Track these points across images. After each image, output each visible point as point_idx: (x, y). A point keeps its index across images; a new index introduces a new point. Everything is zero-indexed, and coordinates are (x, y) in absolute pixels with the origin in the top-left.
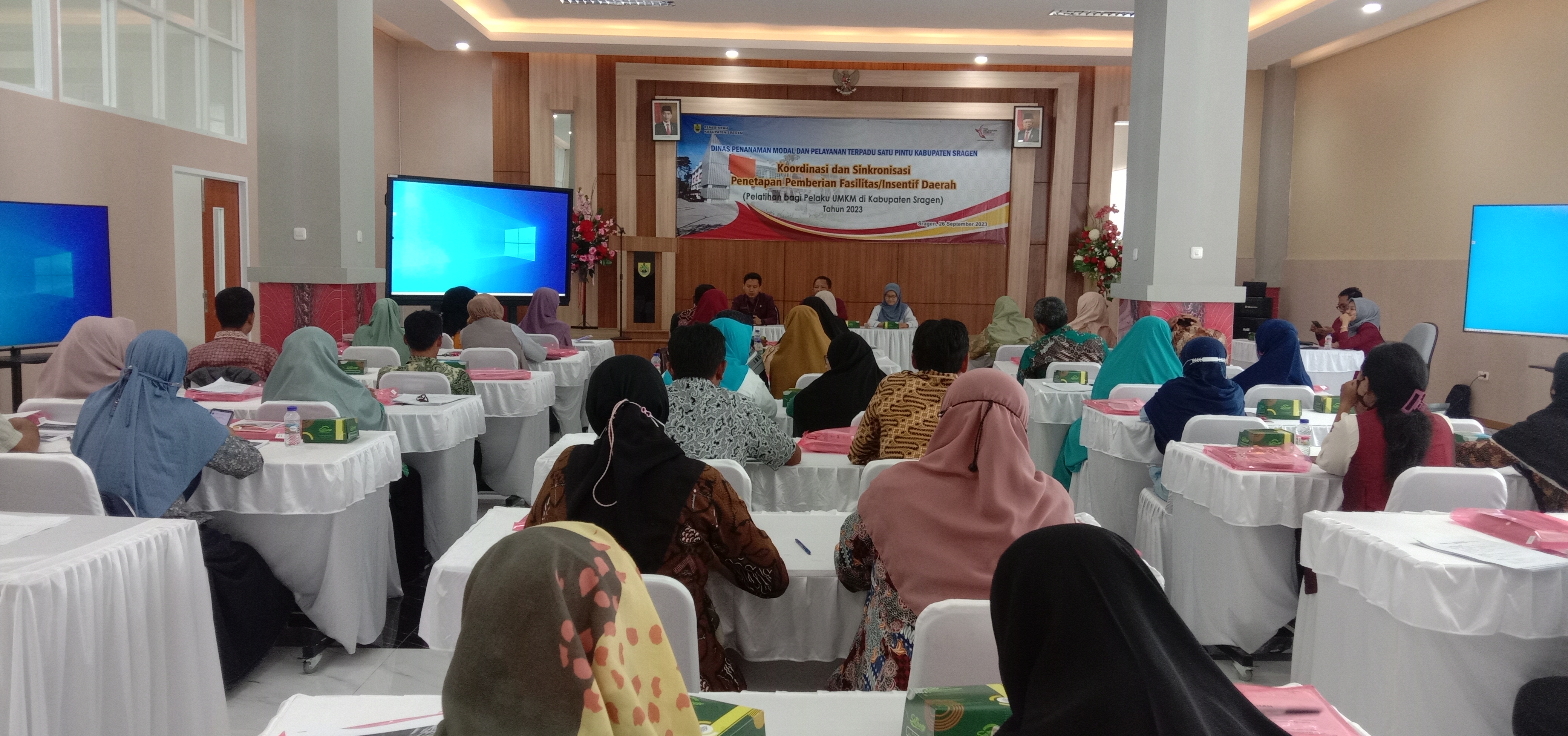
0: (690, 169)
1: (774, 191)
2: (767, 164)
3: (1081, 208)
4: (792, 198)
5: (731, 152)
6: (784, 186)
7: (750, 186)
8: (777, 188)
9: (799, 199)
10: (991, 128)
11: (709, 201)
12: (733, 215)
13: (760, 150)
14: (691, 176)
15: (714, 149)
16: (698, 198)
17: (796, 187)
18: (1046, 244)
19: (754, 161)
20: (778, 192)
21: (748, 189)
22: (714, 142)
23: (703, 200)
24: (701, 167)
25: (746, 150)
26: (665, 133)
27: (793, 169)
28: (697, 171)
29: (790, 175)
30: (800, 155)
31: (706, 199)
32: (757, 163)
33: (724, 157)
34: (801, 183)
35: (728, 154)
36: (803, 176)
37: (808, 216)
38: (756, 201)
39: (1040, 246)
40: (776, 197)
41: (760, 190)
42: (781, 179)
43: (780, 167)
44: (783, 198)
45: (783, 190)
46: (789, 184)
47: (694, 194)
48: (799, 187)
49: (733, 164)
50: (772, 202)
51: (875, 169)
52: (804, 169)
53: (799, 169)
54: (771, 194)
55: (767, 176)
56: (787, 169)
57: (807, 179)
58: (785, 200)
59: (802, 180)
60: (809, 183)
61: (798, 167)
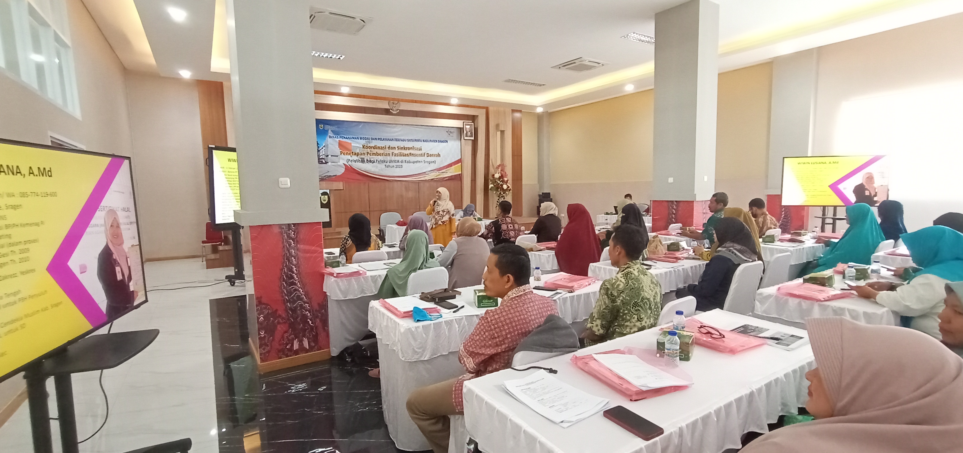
1: (361, 158)
2: (358, 145)
4: (370, 161)
5: (339, 139)
6: (366, 155)
8: (362, 156)
9: (374, 162)
10: (452, 131)
11: (330, 163)
12: (343, 170)
13: (354, 138)
14: (319, 151)
15: (330, 137)
16: (324, 162)
17: (372, 156)
19: (351, 143)
20: (364, 158)
21: (349, 157)
22: (330, 134)
23: (326, 163)
24: (324, 146)
25: (347, 138)
27: (370, 147)
28: (322, 148)
29: (369, 150)
30: (373, 141)
31: (328, 163)
32: (352, 144)
33: (336, 141)
34: (374, 154)
35: (338, 140)
36: (375, 151)
37: (378, 170)
38: (353, 163)
39: (473, 181)
40: (363, 161)
41: (355, 158)
42: (365, 152)
43: (363, 147)
44: (366, 162)
45: (366, 157)
46: (369, 155)
47: (321, 160)
48: (373, 156)
49: (340, 145)
50: (361, 163)
51: (407, 148)
52: (375, 148)
53: (373, 148)
54: (360, 159)
55: (358, 151)
56: (367, 148)
57: (377, 152)
58: (367, 162)
59: (374, 153)
60: (378, 154)
61: (372, 147)
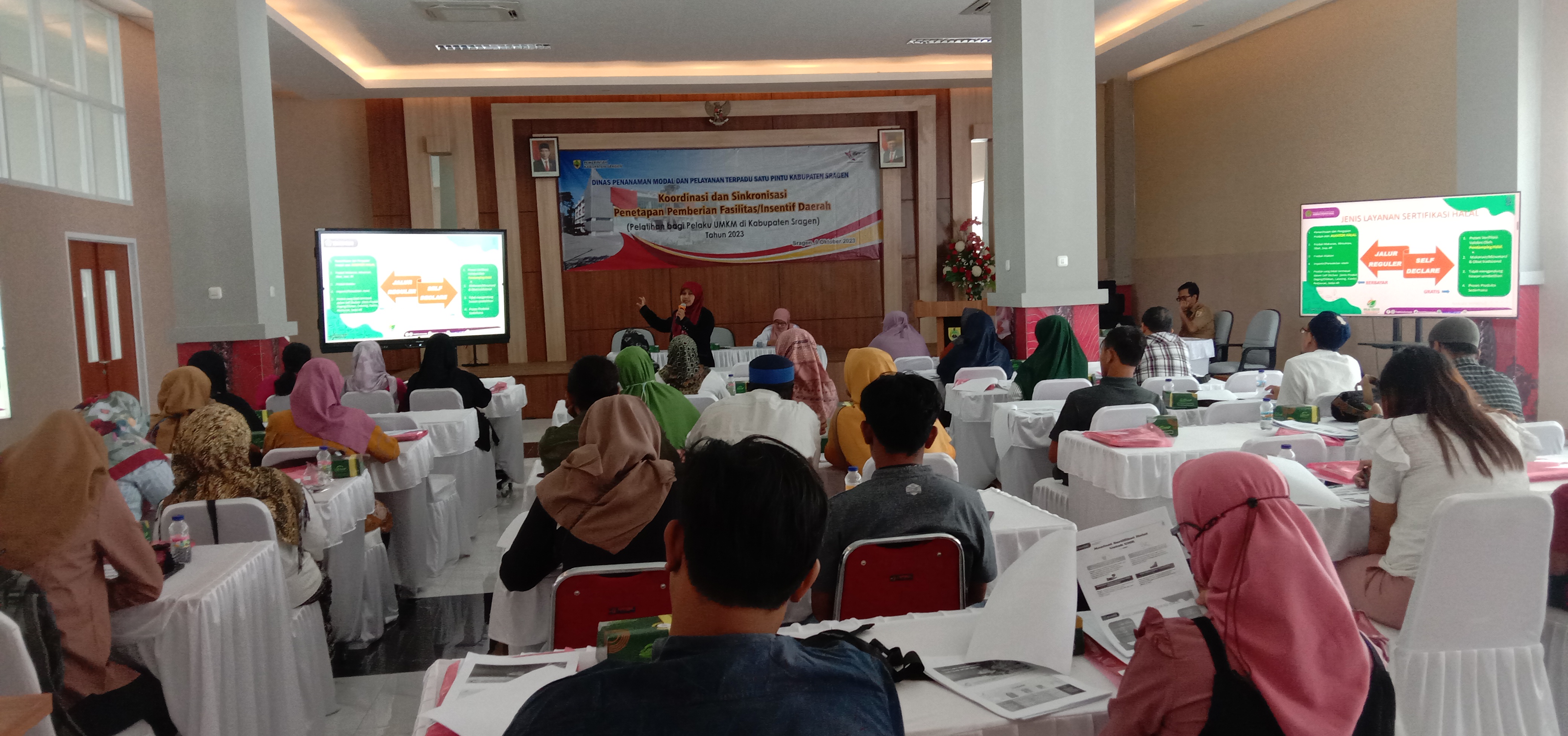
0: (572, 204)
1: (656, 221)
2: (649, 196)
3: (947, 222)
4: (675, 226)
5: (611, 185)
6: (666, 215)
7: (633, 218)
8: (659, 217)
9: (681, 227)
11: (593, 234)
12: (619, 245)
13: (641, 182)
14: (574, 210)
15: (596, 182)
16: (583, 231)
17: (678, 216)
18: (916, 257)
19: (636, 192)
20: (661, 221)
21: (632, 220)
22: (595, 175)
23: (587, 233)
24: (583, 201)
25: (627, 183)
26: (544, 170)
27: (674, 199)
28: (580, 205)
29: (671, 205)
30: (681, 185)
31: (590, 232)
32: (639, 195)
33: (606, 190)
34: (682, 211)
35: (609, 187)
36: (684, 206)
37: (691, 243)
38: (640, 231)
39: (912, 259)
40: (660, 227)
41: (643, 221)
42: (663, 208)
43: (661, 198)
44: (666, 227)
45: (666, 219)
46: (671, 214)
47: (578, 228)
48: (681, 216)
49: (615, 196)
50: (655, 231)
52: (684, 198)
53: (680, 198)
54: (654, 224)
55: (649, 207)
56: (668, 199)
57: (688, 208)
58: (668, 228)
59: (683, 209)
60: (690, 212)
61: (678, 197)
